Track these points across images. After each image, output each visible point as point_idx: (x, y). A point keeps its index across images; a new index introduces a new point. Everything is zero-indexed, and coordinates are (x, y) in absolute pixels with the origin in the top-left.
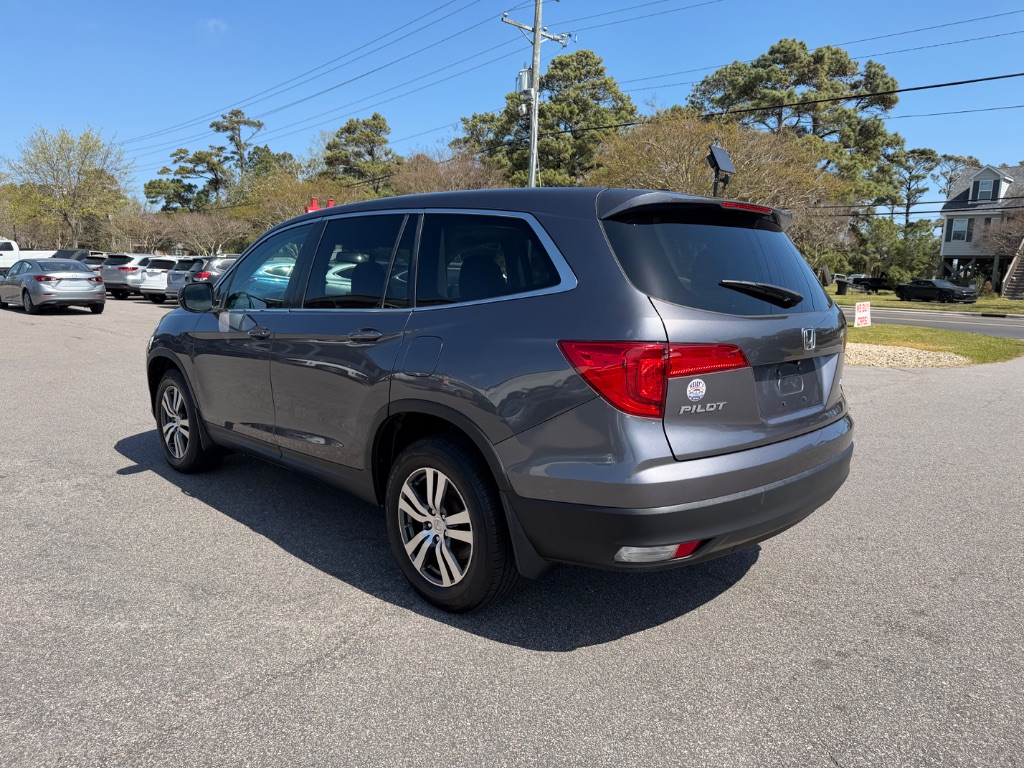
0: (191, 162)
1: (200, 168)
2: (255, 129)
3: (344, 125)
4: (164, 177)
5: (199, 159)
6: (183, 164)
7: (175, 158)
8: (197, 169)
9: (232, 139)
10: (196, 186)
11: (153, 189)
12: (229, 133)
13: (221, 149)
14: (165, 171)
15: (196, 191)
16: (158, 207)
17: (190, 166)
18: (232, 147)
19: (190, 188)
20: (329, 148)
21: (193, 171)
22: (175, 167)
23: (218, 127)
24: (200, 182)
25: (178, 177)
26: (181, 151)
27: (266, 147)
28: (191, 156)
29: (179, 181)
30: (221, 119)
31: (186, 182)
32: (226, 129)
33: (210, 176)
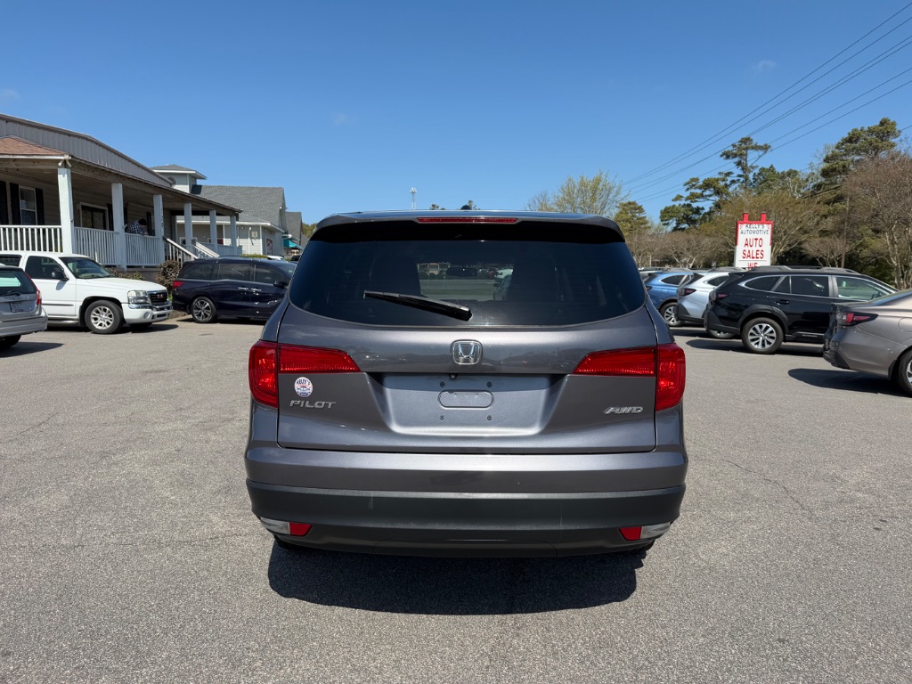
0: (700, 188)
1: (707, 193)
2: (761, 152)
3: (846, 136)
4: (677, 203)
5: (708, 185)
6: (693, 191)
7: (688, 186)
8: (705, 194)
9: (739, 164)
10: (703, 209)
11: (667, 214)
12: (737, 159)
13: (728, 174)
14: (679, 198)
15: (703, 212)
16: (669, 229)
17: (699, 191)
18: (738, 171)
19: (697, 211)
20: (827, 160)
21: (702, 196)
22: (687, 194)
23: (727, 155)
24: (706, 205)
25: (688, 202)
26: (693, 180)
27: (772, 167)
28: (701, 183)
29: (689, 205)
30: (731, 148)
31: (695, 205)
32: (735, 156)
33: (716, 198)
